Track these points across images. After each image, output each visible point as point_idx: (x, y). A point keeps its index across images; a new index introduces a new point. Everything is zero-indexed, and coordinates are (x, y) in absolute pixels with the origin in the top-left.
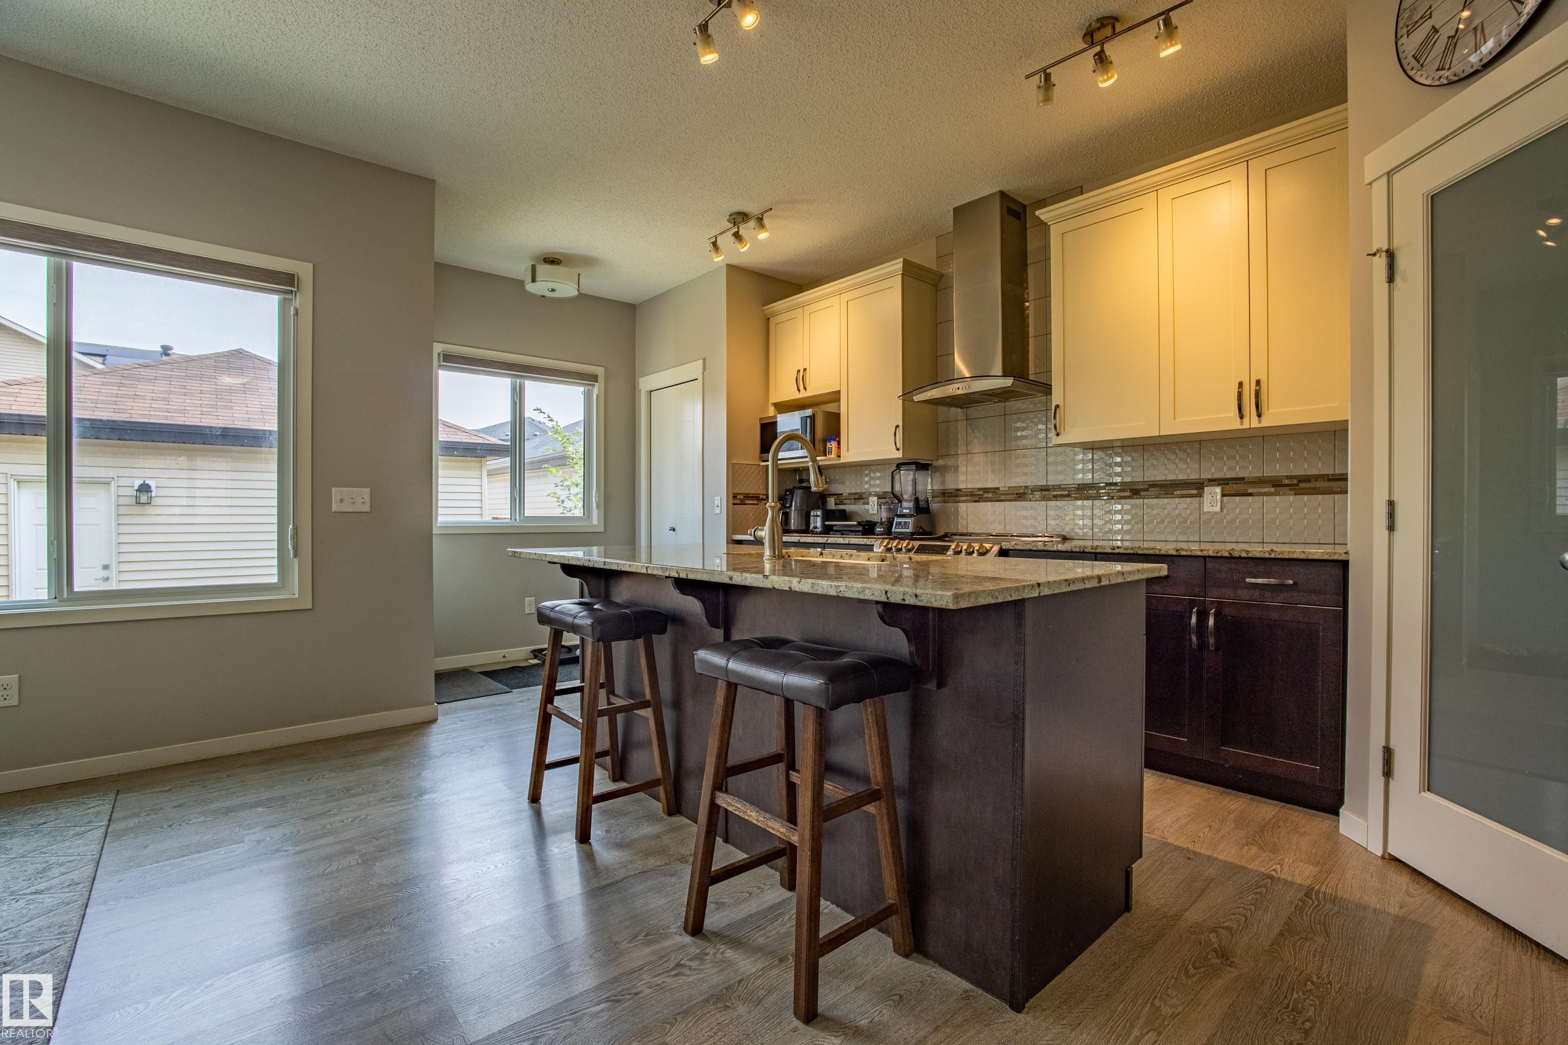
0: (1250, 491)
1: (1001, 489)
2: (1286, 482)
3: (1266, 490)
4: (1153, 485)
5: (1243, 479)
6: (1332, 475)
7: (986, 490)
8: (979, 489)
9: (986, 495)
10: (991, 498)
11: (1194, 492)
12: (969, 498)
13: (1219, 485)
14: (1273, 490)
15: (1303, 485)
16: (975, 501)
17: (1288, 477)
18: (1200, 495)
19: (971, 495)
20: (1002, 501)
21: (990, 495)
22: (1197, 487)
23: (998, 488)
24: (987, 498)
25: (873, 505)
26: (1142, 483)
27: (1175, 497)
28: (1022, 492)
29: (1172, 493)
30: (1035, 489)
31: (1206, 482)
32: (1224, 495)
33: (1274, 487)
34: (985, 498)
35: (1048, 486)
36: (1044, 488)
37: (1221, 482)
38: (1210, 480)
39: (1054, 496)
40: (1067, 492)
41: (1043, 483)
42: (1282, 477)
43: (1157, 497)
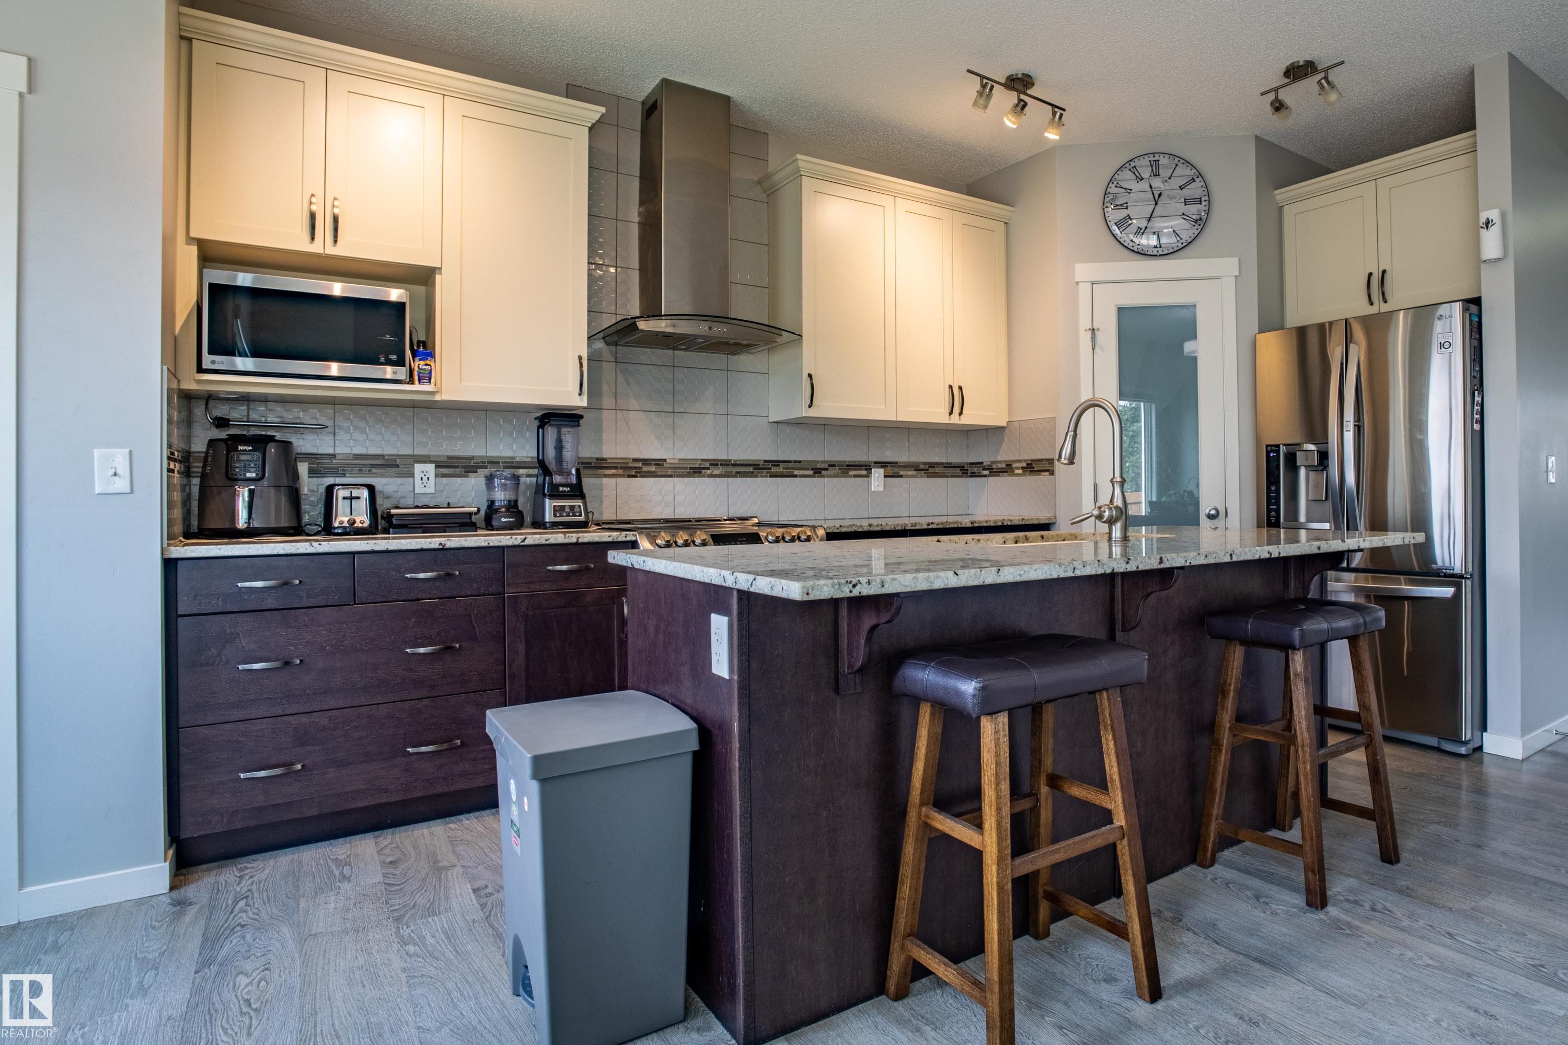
0: (901, 473)
1: (668, 461)
2: (922, 467)
3: (910, 473)
4: (832, 465)
5: (896, 463)
6: (947, 463)
7: (646, 462)
8: (635, 460)
9: (645, 469)
10: (655, 472)
11: (864, 472)
12: (620, 472)
13: (882, 467)
14: (914, 473)
15: (931, 470)
16: (629, 476)
17: (924, 463)
18: (868, 476)
19: (621, 468)
20: (671, 476)
21: (653, 468)
22: (865, 468)
23: (665, 460)
24: (649, 472)
25: (425, 479)
26: (823, 462)
27: (850, 476)
28: (697, 466)
29: (848, 473)
30: (714, 463)
31: (873, 464)
32: (885, 476)
33: (915, 470)
34: (645, 472)
35: (730, 460)
36: (726, 463)
37: (883, 465)
38: (875, 463)
39: (737, 472)
40: (751, 469)
41: (724, 457)
42: (920, 463)
43: (835, 476)
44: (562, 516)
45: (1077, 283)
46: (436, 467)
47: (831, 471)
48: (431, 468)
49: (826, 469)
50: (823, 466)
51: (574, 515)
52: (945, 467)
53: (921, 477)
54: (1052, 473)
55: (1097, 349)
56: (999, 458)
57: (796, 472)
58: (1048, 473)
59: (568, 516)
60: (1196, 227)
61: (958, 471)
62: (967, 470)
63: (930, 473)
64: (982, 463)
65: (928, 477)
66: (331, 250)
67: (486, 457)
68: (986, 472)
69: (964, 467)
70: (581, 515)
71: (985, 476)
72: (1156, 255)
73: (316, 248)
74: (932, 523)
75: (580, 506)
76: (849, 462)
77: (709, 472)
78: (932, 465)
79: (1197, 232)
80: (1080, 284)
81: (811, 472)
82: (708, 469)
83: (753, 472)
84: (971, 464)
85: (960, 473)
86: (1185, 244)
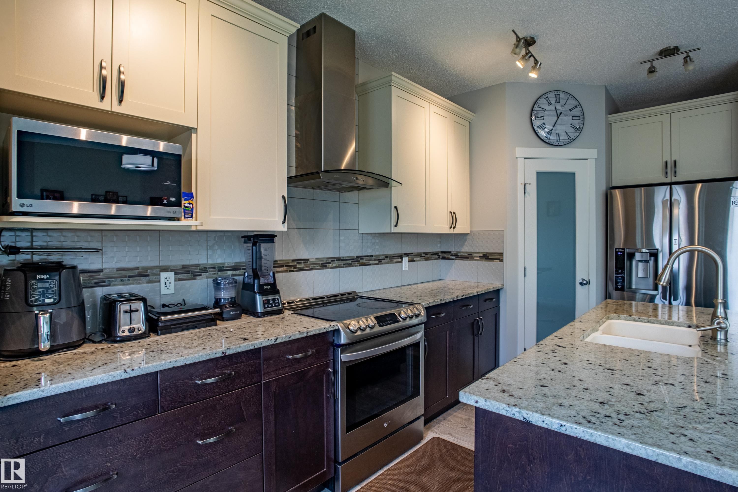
0: (415, 259)
1: (310, 260)
2: (423, 255)
3: (418, 259)
4: (386, 257)
5: (412, 254)
6: (432, 252)
7: (299, 261)
8: (293, 260)
10: (303, 267)
11: (400, 260)
12: (285, 269)
13: (407, 256)
14: (420, 259)
15: (426, 256)
16: (290, 271)
17: (424, 253)
18: (401, 262)
19: (286, 266)
20: (311, 269)
21: (303, 265)
22: (400, 257)
23: (308, 260)
24: (300, 268)
25: (168, 283)
26: (383, 255)
27: (394, 263)
28: (325, 262)
29: (393, 261)
30: (333, 260)
31: (403, 255)
32: (409, 261)
33: (420, 257)
34: (298, 268)
35: (340, 257)
36: (339, 259)
37: (407, 255)
38: (405, 254)
39: (344, 264)
40: (350, 262)
41: (337, 255)
42: (421, 253)
43: (388, 263)
44: (268, 307)
45: (517, 158)
46: (175, 274)
47: (387, 260)
48: (171, 275)
49: (384, 259)
50: (383, 257)
51: (275, 306)
52: (432, 254)
53: (423, 260)
54: (502, 261)
55: (527, 194)
56: (463, 250)
57: (371, 262)
58: (498, 261)
59: (272, 307)
60: (577, 132)
61: (436, 256)
62: (440, 255)
63: (426, 258)
64: (450, 252)
65: (425, 260)
66: (116, 108)
67: (207, 264)
68: (454, 257)
69: (438, 254)
70: (279, 305)
71: (453, 259)
72: (558, 146)
73: (105, 105)
74: (464, 295)
75: (278, 299)
76: (394, 254)
77: (330, 265)
78: (426, 254)
79: (578, 134)
80: (518, 159)
81: (377, 262)
82: (330, 263)
83: (351, 264)
84: (442, 252)
85: (437, 257)
86: (572, 140)
